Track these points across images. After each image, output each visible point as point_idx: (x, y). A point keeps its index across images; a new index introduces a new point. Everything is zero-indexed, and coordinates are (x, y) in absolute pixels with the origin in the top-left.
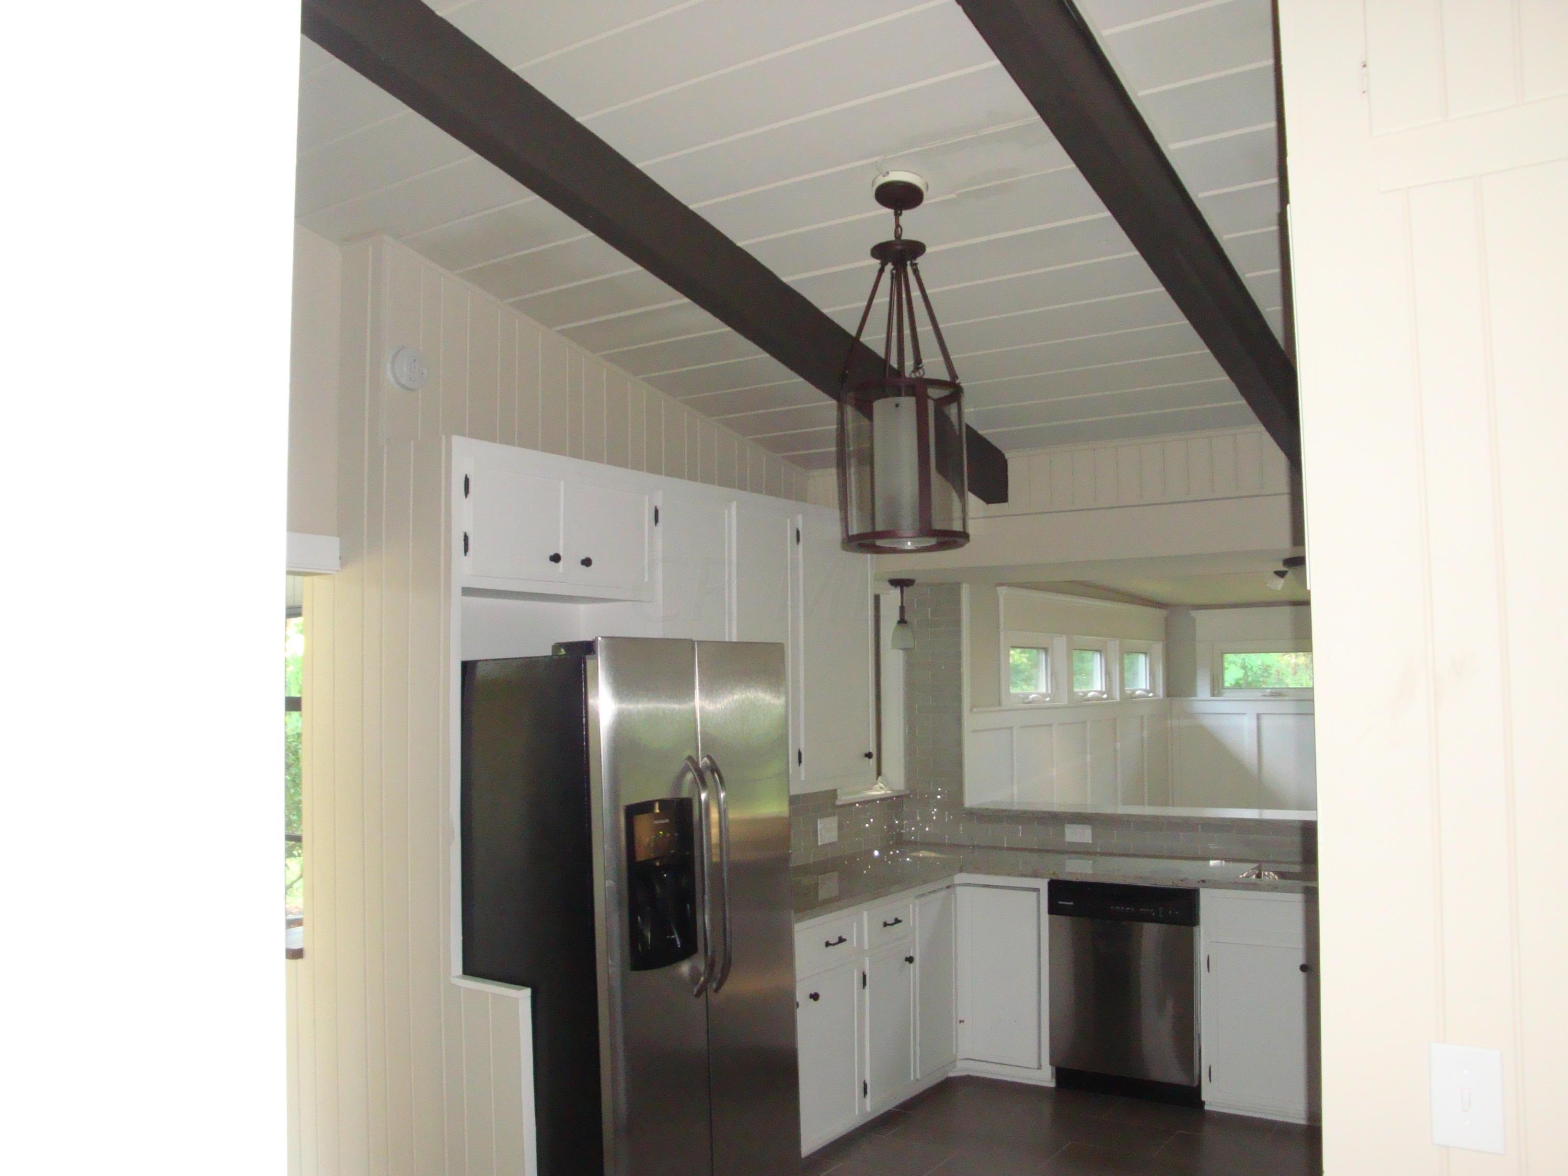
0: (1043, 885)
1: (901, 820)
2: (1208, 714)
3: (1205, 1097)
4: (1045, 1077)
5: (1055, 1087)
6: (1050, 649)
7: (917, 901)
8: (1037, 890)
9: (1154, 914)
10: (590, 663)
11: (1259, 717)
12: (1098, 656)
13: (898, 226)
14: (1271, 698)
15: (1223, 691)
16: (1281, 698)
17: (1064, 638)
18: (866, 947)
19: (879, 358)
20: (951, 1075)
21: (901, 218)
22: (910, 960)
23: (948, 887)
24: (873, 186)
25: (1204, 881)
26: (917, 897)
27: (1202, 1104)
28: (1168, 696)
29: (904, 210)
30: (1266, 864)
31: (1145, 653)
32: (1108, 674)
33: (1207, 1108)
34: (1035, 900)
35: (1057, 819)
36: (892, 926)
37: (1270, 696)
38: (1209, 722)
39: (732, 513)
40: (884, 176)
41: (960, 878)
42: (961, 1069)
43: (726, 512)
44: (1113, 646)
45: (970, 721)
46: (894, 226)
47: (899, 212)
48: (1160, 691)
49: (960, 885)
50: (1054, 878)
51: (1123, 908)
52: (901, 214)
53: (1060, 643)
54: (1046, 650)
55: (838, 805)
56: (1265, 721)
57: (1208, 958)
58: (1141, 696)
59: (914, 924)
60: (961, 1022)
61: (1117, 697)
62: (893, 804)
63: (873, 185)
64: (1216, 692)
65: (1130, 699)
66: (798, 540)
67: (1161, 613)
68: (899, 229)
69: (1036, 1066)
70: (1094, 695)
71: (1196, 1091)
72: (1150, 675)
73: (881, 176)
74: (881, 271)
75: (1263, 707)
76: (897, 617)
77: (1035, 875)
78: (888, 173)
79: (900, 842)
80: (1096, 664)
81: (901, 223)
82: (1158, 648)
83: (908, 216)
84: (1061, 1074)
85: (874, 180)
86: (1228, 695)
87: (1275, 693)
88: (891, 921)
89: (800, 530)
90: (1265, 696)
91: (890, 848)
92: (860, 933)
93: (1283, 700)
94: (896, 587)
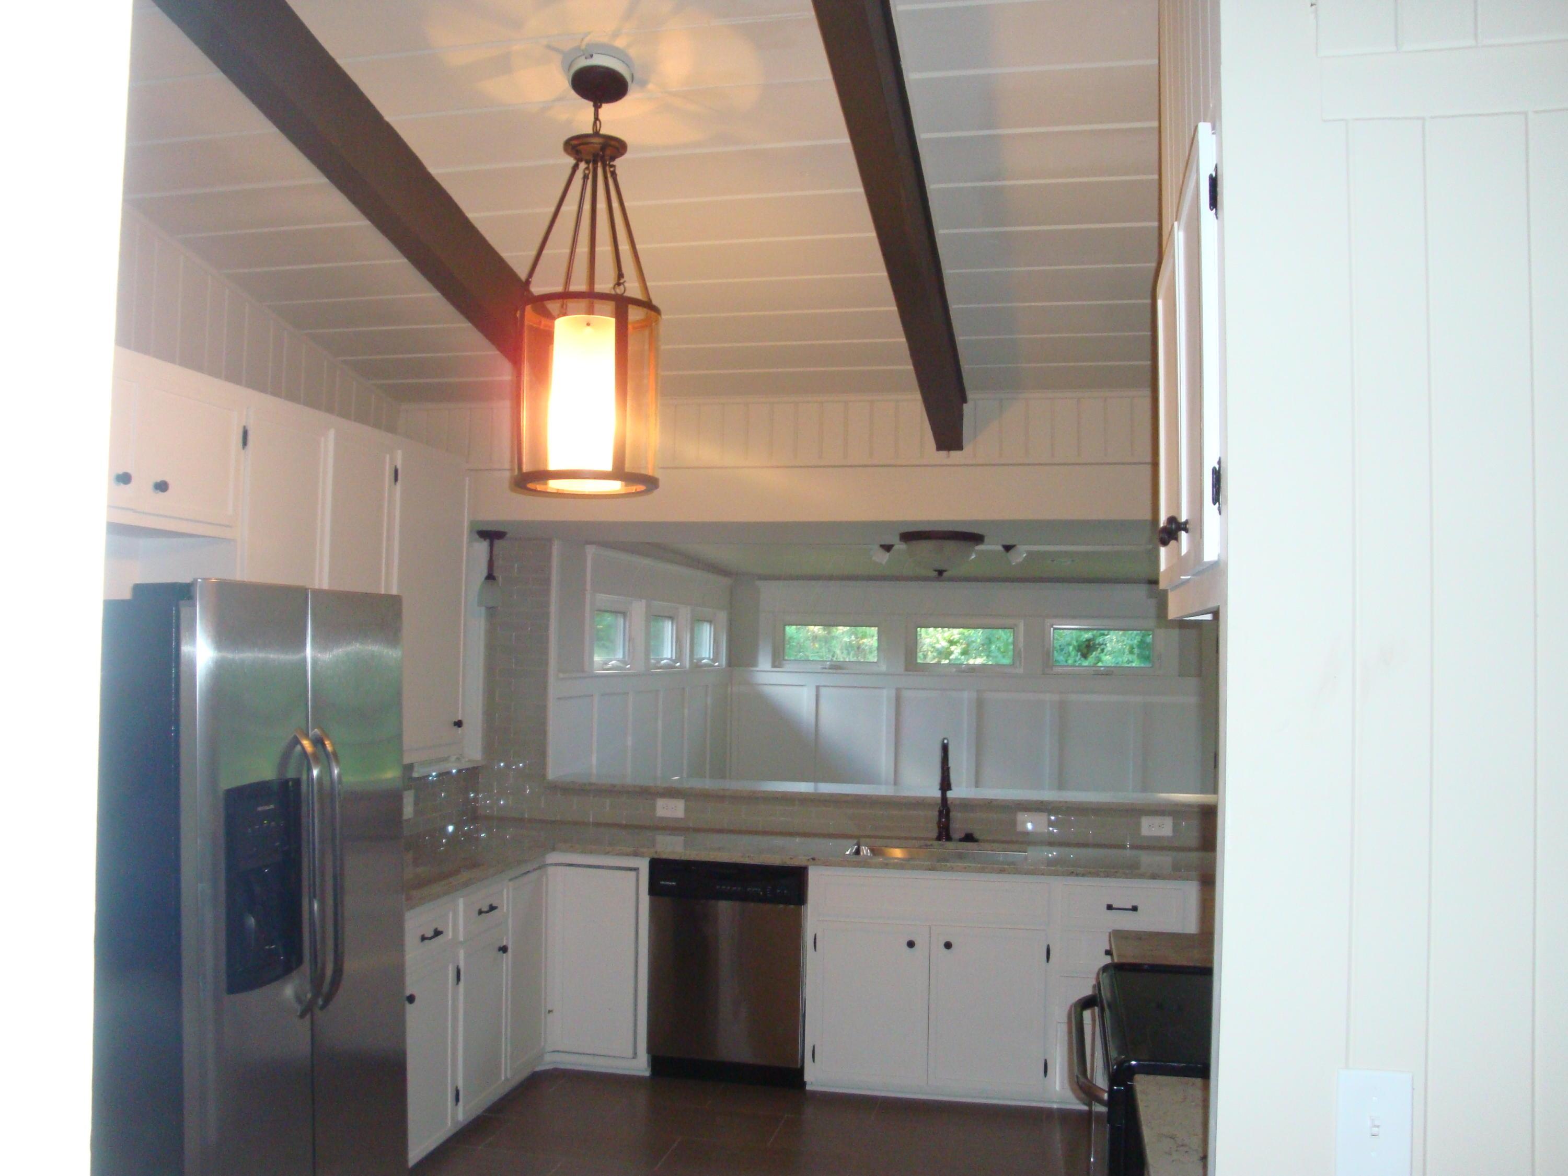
0: (644, 866)
1: (476, 793)
2: (766, 684)
3: (808, 1077)
4: (640, 1066)
5: (649, 1077)
6: (628, 613)
7: (511, 884)
8: (636, 870)
9: (761, 893)
10: (184, 612)
11: (818, 688)
12: (670, 623)
13: (597, 118)
14: (831, 671)
15: (785, 662)
16: (839, 671)
17: (644, 601)
18: (461, 939)
19: (519, 280)
20: (539, 1068)
21: (600, 111)
22: (504, 949)
23: (540, 868)
24: (569, 70)
25: (813, 859)
26: (510, 880)
27: (803, 1084)
28: (730, 666)
29: (604, 103)
30: (864, 839)
31: (710, 622)
32: (679, 641)
33: (808, 1088)
34: (634, 879)
35: (649, 794)
36: (487, 914)
37: (830, 669)
38: (768, 690)
39: (329, 443)
40: (586, 58)
41: (552, 858)
42: (549, 1062)
43: (323, 439)
44: (685, 613)
45: (555, 688)
46: (592, 119)
47: (599, 104)
48: (723, 661)
49: (551, 864)
50: (656, 856)
51: (729, 888)
52: (600, 107)
53: (638, 608)
54: (624, 614)
55: (415, 778)
56: (823, 691)
57: (815, 939)
58: (706, 665)
59: (508, 910)
60: (550, 1011)
61: (688, 665)
62: (471, 776)
63: (570, 67)
64: (777, 664)
65: (697, 666)
66: (396, 479)
67: (726, 581)
68: (598, 122)
69: (630, 1054)
70: (667, 662)
71: (799, 1073)
72: (714, 642)
73: (584, 57)
74: (575, 168)
75: (822, 680)
76: (485, 573)
77: (636, 854)
78: (592, 56)
79: (472, 815)
80: (668, 630)
81: (600, 117)
82: (722, 616)
83: (607, 110)
84: (658, 1062)
85: (573, 61)
86: (788, 667)
87: (835, 666)
88: (485, 909)
89: (399, 467)
90: (825, 668)
91: (465, 823)
92: (455, 925)
93: (841, 673)
94: (485, 540)
